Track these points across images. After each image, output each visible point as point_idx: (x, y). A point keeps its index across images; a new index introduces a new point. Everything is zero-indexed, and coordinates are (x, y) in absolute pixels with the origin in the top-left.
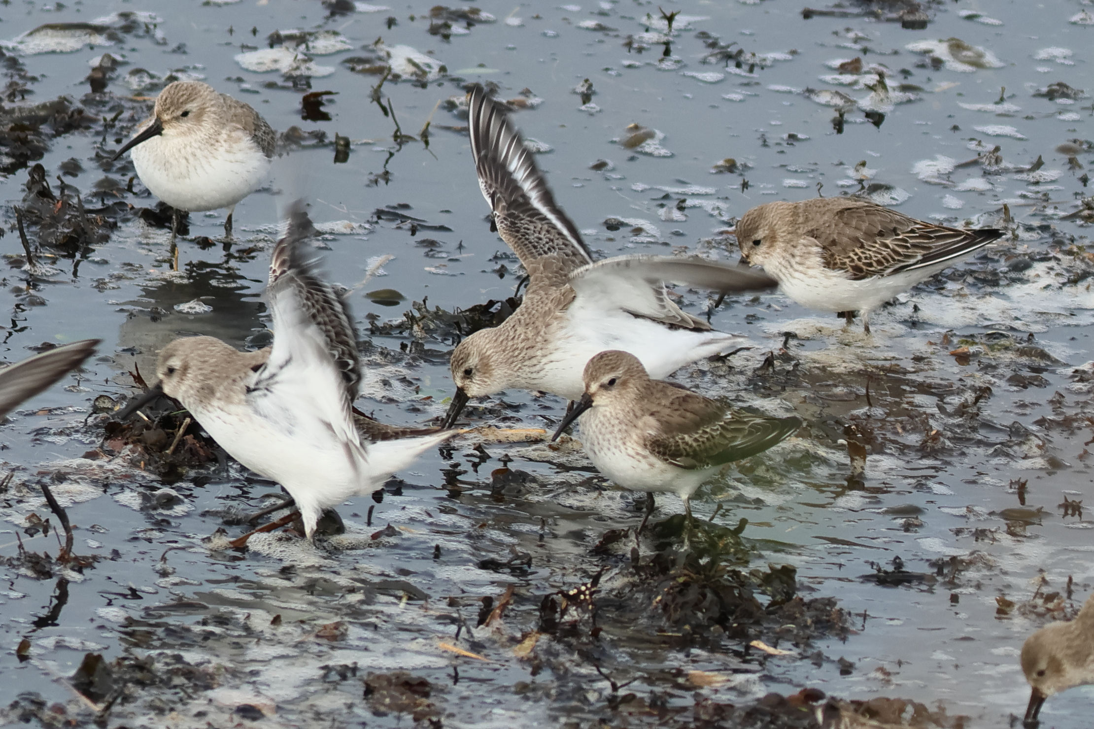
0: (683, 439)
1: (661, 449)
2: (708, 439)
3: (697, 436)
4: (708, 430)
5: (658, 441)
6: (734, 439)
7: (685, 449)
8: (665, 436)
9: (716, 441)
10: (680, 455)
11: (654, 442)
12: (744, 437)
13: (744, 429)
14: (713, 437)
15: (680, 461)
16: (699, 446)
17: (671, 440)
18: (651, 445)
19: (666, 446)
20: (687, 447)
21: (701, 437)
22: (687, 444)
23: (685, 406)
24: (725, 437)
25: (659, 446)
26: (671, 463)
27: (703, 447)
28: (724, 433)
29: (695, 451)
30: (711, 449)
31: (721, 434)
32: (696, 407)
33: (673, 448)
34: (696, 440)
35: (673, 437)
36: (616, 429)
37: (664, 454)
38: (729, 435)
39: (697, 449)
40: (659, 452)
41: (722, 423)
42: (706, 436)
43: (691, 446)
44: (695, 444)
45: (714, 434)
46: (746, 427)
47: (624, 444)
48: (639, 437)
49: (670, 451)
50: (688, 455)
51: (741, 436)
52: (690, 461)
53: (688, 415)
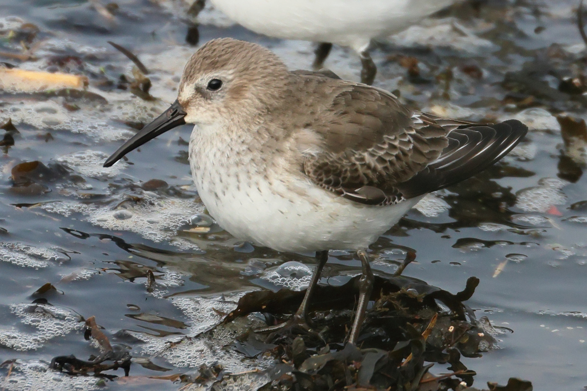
0: (362, 159)
1: (331, 177)
2: (397, 157)
3: (381, 153)
4: (396, 143)
5: (326, 164)
6: (433, 154)
7: (366, 175)
8: (334, 156)
9: (410, 159)
10: (361, 185)
11: (320, 168)
12: (446, 151)
13: (442, 139)
14: (405, 154)
15: (360, 193)
16: (386, 168)
17: (345, 162)
18: (315, 172)
19: (338, 173)
20: (369, 172)
21: (387, 154)
22: (369, 167)
23: (358, 105)
24: (421, 153)
25: (328, 172)
26: (347, 197)
27: (391, 170)
28: (419, 146)
29: (380, 176)
30: (404, 172)
31: (415, 148)
32: (374, 106)
33: (349, 174)
34: (381, 160)
35: (347, 158)
36: (246, 159)
37: (336, 184)
38: (426, 151)
39: (384, 173)
40: (328, 182)
41: (414, 132)
42: (395, 153)
43: (374, 170)
44: (380, 167)
45: (406, 148)
46: (446, 136)
47: (266, 177)
48: (291, 163)
49: (344, 178)
50: (371, 183)
51: (441, 149)
52: (377, 192)
53: (365, 119)
